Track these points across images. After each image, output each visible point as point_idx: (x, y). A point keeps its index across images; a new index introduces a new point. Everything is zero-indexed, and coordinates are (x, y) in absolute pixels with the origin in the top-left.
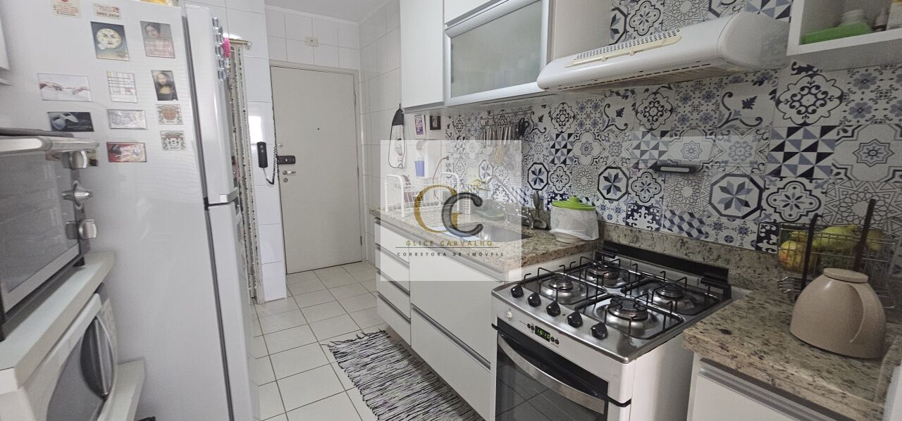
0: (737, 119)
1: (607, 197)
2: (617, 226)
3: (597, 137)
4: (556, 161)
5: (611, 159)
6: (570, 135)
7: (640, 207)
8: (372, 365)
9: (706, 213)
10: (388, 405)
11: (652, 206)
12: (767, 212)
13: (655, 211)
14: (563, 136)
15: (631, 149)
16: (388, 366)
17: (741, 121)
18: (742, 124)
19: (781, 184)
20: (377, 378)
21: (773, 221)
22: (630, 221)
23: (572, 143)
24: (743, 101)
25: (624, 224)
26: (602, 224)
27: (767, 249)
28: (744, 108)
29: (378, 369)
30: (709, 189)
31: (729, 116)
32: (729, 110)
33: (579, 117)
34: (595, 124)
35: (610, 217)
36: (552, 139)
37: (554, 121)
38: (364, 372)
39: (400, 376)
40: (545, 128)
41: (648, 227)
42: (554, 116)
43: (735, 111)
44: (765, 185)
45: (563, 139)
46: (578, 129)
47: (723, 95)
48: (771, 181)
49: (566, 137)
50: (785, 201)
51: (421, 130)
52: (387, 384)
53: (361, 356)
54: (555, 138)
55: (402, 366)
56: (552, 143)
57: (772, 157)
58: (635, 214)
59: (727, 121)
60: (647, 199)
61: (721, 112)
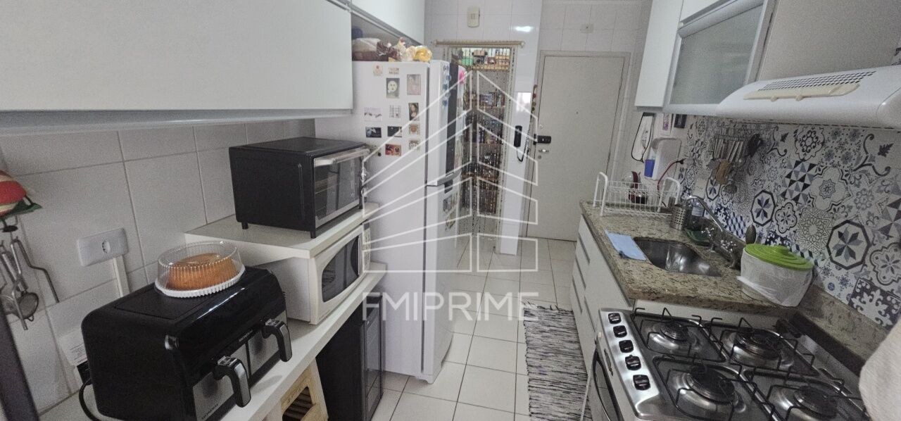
2: (833, 301)
3: (845, 177)
4: (788, 195)
5: (854, 210)
6: (812, 166)
10: (541, 369)
11: (891, 293)
13: (894, 302)
14: (803, 166)
15: (885, 204)
22: (856, 301)
23: (811, 178)
25: (846, 302)
33: (829, 144)
34: (846, 158)
35: (831, 286)
36: (790, 166)
37: (798, 144)
40: (786, 151)
41: (877, 319)
42: (800, 137)
43: (872, 155)
44: (873, 240)
45: (803, 170)
47: (866, 135)
48: (879, 237)
49: (807, 167)
51: (667, 126)
54: (793, 165)
56: (788, 171)
58: (865, 294)
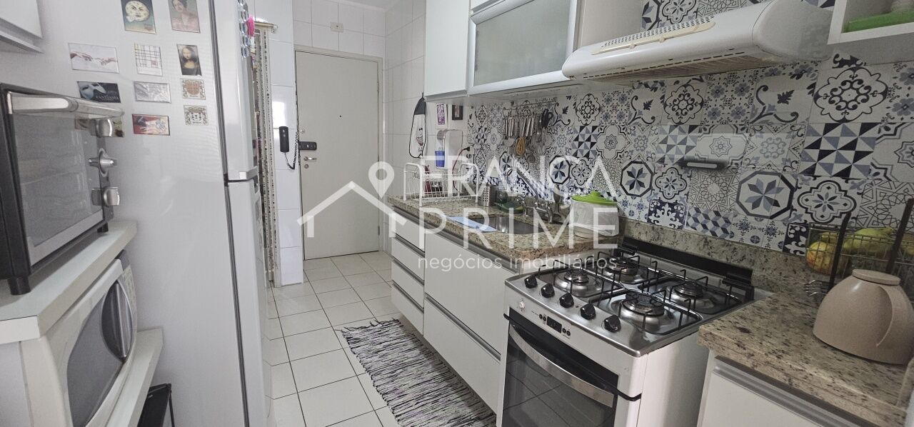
0: (771, 114)
1: (629, 192)
2: (639, 223)
3: (622, 131)
4: (579, 154)
5: (635, 153)
6: (594, 128)
7: (663, 204)
8: (384, 352)
9: (732, 212)
10: (398, 392)
11: (676, 203)
12: (798, 213)
13: (679, 208)
14: (587, 129)
15: (657, 142)
16: (400, 354)
17: (775, 115)
18: (776, 120)
19: (814, 184)
20: (388, 365)
21: (803, 222)
22: (652, 218)
23: (596, 136)
24: (779, 95)
25: (646, 221)
26: (622, 221)
27: (795, 251)
28: (779, 102)
29: (390, 357)
30: (737, 186)
31: (763, 112)
32: (763, 104)
33: (605, 109)
34: (621, 116)
35: (632, 213)
36: (576, 131)
37: (579, 113)
38: (376, 358)
39: (411, 363)
40: (569, 121)
41: (671, 225)
42: (579, 107)
43: (770, 105)
44: (797, 184)
45: (587, 132)
46: (603, 121)
47: (757, 88)
48: (803, 180)
49: (590, 129)
50: (817, 201)
51: (443, 120)
52: (398, 371)
53: (373, 343)
54: (578, 130)
55: (414, 355)
56: (575, 136)
57: (806, 154)
58: (658, 210)
59: (760, 116)
60: (671, 195)
61: (754, 106)
